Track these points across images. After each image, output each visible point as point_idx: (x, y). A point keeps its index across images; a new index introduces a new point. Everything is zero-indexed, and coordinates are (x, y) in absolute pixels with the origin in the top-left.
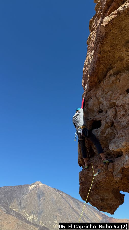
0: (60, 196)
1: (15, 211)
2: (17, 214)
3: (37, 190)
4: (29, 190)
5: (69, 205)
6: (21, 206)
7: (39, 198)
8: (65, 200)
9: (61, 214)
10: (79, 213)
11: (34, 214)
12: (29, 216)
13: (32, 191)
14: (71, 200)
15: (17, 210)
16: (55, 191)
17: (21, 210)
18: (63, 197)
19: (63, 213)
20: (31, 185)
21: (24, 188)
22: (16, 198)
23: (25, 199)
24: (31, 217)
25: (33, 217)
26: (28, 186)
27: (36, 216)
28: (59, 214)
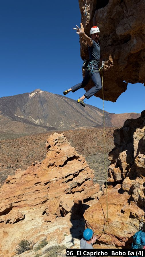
0: (62, 100)
1: (21, 118)
2: (24, 120)
3: (38, 97)
4: (30, 98)
5: (72, 108)
6: (26, 113)
7: (42, 104)
8: (68, 104)
9: (65, 115)
10: (82, 113)
11: (40, 119)
12: (36, 120)
13: (33, 99)
14: (74, 103)
15: (22, 117)
16: (57, 96)
17: (27, 116)
18: (66, 101)
19: (67, 115)
20: (31, 94)
21: (25, 97)
22: (18, 107)
23: (28, 107)
24: (37, 121)
25: (40, 120)
26: (28, 94)
27: (42, 119)
28: (63, 116)
